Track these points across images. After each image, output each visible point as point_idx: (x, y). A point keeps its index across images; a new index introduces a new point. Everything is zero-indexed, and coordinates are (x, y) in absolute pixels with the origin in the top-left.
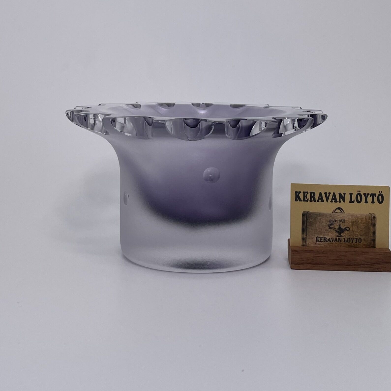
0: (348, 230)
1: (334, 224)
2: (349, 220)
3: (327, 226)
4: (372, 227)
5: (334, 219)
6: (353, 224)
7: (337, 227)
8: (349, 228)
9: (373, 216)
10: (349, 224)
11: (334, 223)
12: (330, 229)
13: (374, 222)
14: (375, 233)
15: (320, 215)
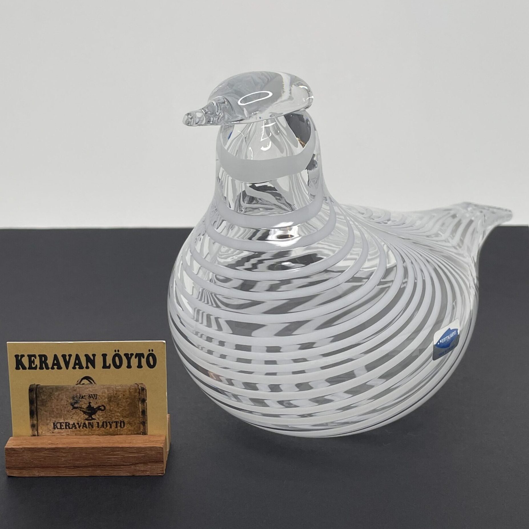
0: (103, 410)
1: (80, 402)
2: (104, 394)
3: (70, 405)
4: (141, 404)
5: (80, 395)
6: (110, 401)
7: (85, 406)
8: (105, 407)
9: (142, 388)
10: (104, 400)
11: (80, 399)
12: (74, 410)
13: (144, 396)
14: (146, 412)
15: (57, 388)
